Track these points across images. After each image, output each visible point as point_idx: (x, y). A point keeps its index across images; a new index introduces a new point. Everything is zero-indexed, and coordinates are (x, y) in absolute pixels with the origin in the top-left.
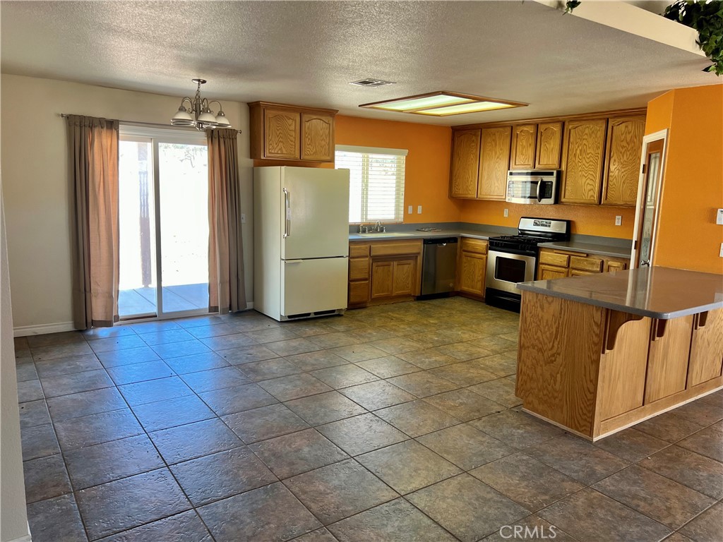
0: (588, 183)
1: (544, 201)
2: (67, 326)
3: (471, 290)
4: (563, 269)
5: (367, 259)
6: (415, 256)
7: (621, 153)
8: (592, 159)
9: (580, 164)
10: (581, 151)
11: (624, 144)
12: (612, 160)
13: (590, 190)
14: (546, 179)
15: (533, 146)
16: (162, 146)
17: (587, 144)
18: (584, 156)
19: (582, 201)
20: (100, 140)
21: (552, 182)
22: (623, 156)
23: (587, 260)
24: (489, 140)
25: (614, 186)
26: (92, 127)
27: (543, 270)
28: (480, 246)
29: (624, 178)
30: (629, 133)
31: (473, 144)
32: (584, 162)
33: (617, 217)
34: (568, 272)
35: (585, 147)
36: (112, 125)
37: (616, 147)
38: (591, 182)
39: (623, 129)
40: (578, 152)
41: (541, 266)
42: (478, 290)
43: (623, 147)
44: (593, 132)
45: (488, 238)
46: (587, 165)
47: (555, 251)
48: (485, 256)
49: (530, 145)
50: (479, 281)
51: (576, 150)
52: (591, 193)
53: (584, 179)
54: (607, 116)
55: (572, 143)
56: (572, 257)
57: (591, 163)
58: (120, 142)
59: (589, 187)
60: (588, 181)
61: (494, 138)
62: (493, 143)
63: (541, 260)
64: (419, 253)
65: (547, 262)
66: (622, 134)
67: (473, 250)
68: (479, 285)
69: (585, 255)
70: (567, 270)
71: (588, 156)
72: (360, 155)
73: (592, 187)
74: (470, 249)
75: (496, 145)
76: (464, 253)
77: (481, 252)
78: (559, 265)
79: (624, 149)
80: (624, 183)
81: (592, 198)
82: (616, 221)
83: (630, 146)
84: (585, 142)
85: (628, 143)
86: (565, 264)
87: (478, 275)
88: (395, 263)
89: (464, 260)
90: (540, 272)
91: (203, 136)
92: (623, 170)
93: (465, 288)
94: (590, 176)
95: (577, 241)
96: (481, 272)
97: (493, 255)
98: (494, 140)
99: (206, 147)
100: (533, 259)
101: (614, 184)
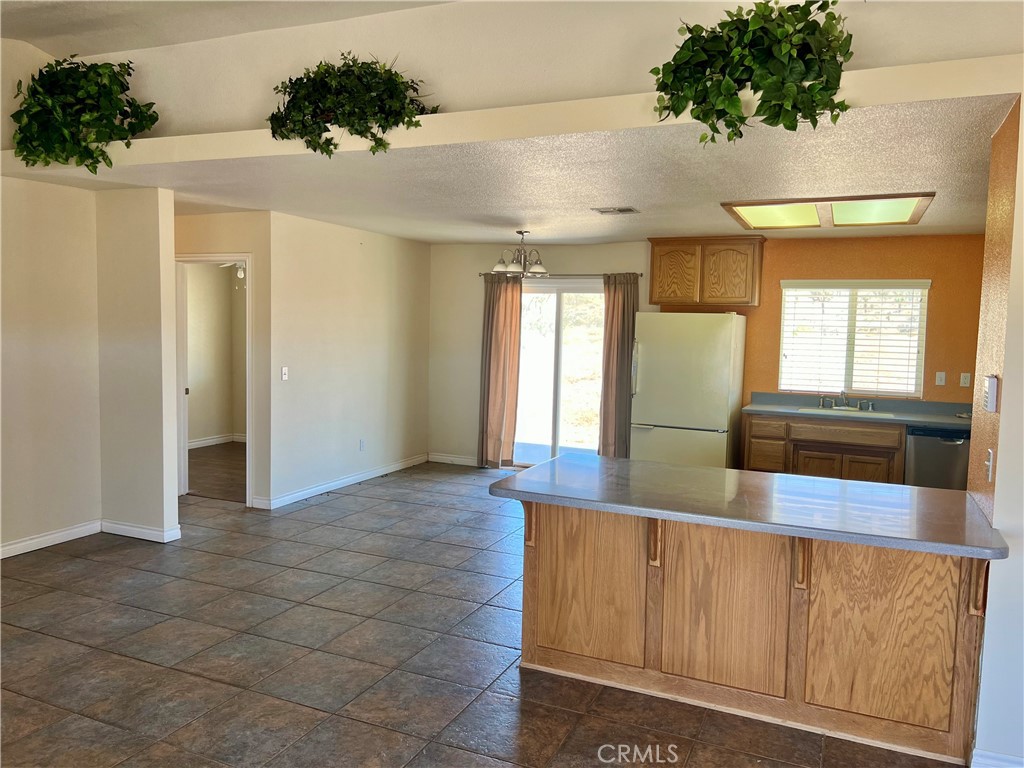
2: (473, 461)
5: (783, 443)
16: (565, 295)
20: (507, 295)
26: (499, 282)
36: (516, 280)
58: (523, 294)
72: (846, 292)
88: (846, 458)
91: (600, 283)
99: (603, 295)
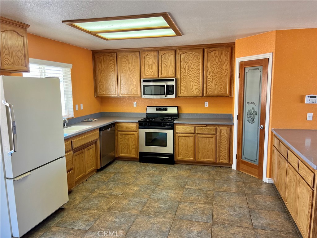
0: (195, 85)
1: (169, 96)
3: (127, 155)
4: (192, 135)
5: (71, 152)
6: (95, 142)
7: (213, 67)
8: (196, 72)
9: (188, 74)
10: (188, 67)
11: (215, 63)
12: (208, 71)
13: (196, 89)
14: (169, 83)
15: (156, 64)
17: (192, 63)
18: (191, 69)
19: (192, 95)
21: (173, 85)
22: (215, 69)
23: (207, 128)
24: (123, 60)
25: (210, 86)
27: (178, 136)
28: (131, 127)
29: (216, 81)
30: (217, 57)
31: (111, 62)
32: (191, 73)
33: (205, 102)
34: (195, 136)
35: (191, 64)
37: (210, 65)
38: (196, 84)
39: (213, 55)
40: (187, 67)
41: (177, 134)
42: (133, 154)
43: (214, 64)
44: (195, 56)
45: (137, 121)
46: (193, 75)
47: (185, 125)
48: (136, 133)
49: (154, 63)
50: (133, 149)
51: (185, 66)
52: (197, 90)
53: (192, 83)
54: (203, 47)
55: (183, 62)
56: (197, 127)
57: (195, 74)
59: (196, 87)
60: (195, 84)
61: (127, 58)
62: (127, 62)
63: (177, 131)
64: (98, 139)
65: (180, 132)
66: (213, 58)
67: (126, 130)
68: (133, 151)
69: (205, 126)
70: (194, 135)
71: (193, 70)
73: (197, 87)
74: (124, 129)
75: (129, 63)
76: (119, 132)
77: (133, 130)
78: (189, 132)
79: (215, 66)
80: (216, 84)
81: (198, 93)
82: (205, 104)
83: (218, 64)
84: (190, 62)
85: (217, 62)
86: (193, 132)
87: (132, 145)
88: (86, 149)
89: (120, 136)
90: (177, 138)
92: (215, 77)
93: (122, 155)
94: (195, 81)
95: (183, 117)
96: (134, 143)
97: (143, 132)
98: (127, 60)
100: (172, 131)
101: (210, 85)
